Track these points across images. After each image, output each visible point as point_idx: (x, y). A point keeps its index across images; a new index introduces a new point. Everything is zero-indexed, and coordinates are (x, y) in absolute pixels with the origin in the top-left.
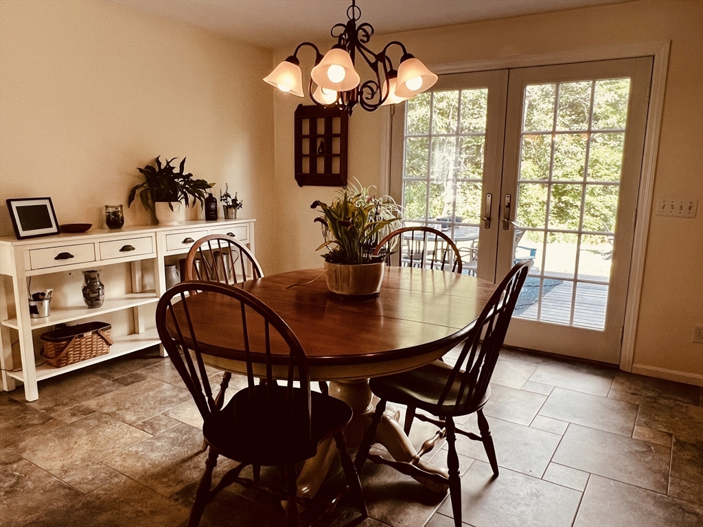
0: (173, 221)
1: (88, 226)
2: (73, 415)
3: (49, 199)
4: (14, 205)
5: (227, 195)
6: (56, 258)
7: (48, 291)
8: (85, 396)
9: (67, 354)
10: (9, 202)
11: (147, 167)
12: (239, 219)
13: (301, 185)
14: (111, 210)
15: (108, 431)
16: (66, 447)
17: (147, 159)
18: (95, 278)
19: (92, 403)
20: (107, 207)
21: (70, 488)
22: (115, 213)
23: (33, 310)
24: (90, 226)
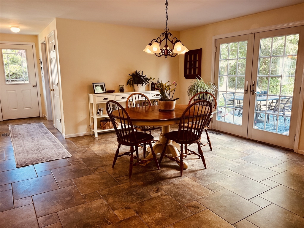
0: (139, 90)
1: (114, 91)
2: (104, 141)
3: (104, 83)
7: (102, 108)
8: (109, 138)
9: (106, 126)
10: (93, 84)
11: (133, 74)
13: (186, 79)
14: (121, 87)
15: (110, 145)
16: (99, 147)
17: (133, 71)
18: (115, 106)
19: (109, 139)
21: (96, 154)
22: (122, 88)
23: (98, 113)
24: (115, 91)
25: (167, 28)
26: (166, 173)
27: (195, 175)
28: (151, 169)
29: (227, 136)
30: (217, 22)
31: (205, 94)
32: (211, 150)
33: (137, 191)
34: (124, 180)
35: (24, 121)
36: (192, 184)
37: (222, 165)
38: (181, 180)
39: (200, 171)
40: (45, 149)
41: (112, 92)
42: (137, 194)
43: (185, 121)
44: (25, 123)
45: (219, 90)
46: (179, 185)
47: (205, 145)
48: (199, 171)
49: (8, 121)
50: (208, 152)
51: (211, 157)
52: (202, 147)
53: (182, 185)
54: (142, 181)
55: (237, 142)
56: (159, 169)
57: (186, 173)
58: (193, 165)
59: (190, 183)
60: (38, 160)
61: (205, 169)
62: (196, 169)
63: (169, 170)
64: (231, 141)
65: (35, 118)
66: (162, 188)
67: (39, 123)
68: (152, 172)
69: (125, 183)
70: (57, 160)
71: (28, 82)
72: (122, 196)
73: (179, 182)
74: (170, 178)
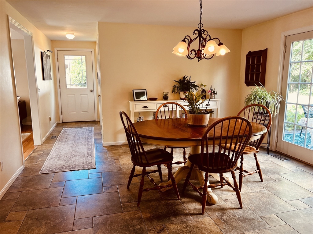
3: (146, 90)
4: (134, 91)
5: (211, 90)
6: (143, 107)
7: (142, 117)
10: (133, 90)
12: (216, 99)
20: (163, 93)
21: (121, 168)
22: (166, 95)
24: (157, 98)
25: (201, 23)
26: (185, 206)
27: (222, 216)
28: (169, 198)
29: (295, 162)
30: (288, 15)
31: (256, 107)
32: (262, 181)
33: (137, 225)
34: (131, 207)
35: (80, 124)
36: (211, 229)
37: (268, 207)
38: (199, 220)
39: (232, 211)
40: (77, 156)
41: (155, 99)
42: (134, 230)
43: (215, 143)
44: (79, 127)
45: (288, 102)
46: (193, 227)
47: (250, 174)
48: (230, 211)
49: (66, 124)
50: (257, 183)
51: (257, 192)
52: (245, 176)
53: (198, 227)
54: (150, 213)
55: (305, 173)
56: (179, 199)
57: (211, 210)
58: (226, 201)
59: (209, 227)
60: (63, 168)
61: (239, 208)
62: (228, 207)
63: (191, 202)
64: (297, 170)
65: (90, 122)
66: (168, 228)
67: (90, 127)
68: (169, 202)
69: (130, 211)
70: (79, 170)
71: (86, 87)
72: (115, 230)
73: (195, 223)
74: (187, 215)
